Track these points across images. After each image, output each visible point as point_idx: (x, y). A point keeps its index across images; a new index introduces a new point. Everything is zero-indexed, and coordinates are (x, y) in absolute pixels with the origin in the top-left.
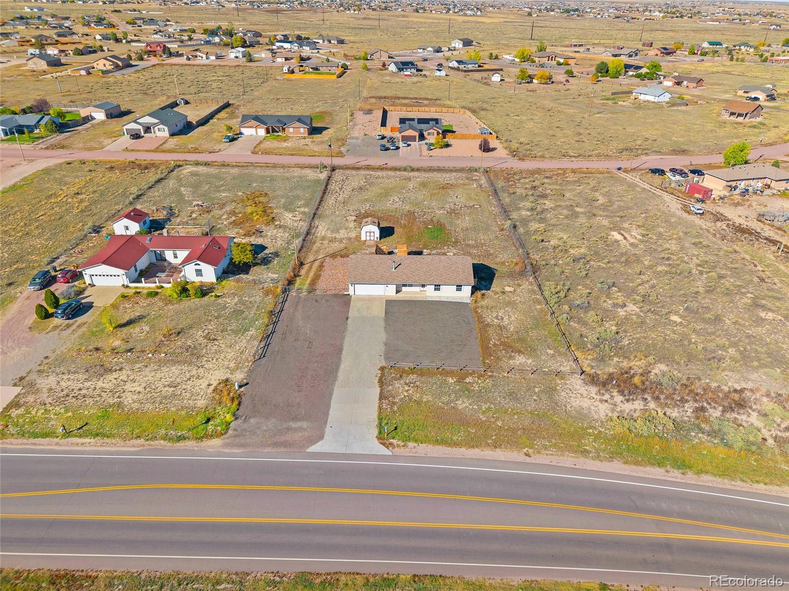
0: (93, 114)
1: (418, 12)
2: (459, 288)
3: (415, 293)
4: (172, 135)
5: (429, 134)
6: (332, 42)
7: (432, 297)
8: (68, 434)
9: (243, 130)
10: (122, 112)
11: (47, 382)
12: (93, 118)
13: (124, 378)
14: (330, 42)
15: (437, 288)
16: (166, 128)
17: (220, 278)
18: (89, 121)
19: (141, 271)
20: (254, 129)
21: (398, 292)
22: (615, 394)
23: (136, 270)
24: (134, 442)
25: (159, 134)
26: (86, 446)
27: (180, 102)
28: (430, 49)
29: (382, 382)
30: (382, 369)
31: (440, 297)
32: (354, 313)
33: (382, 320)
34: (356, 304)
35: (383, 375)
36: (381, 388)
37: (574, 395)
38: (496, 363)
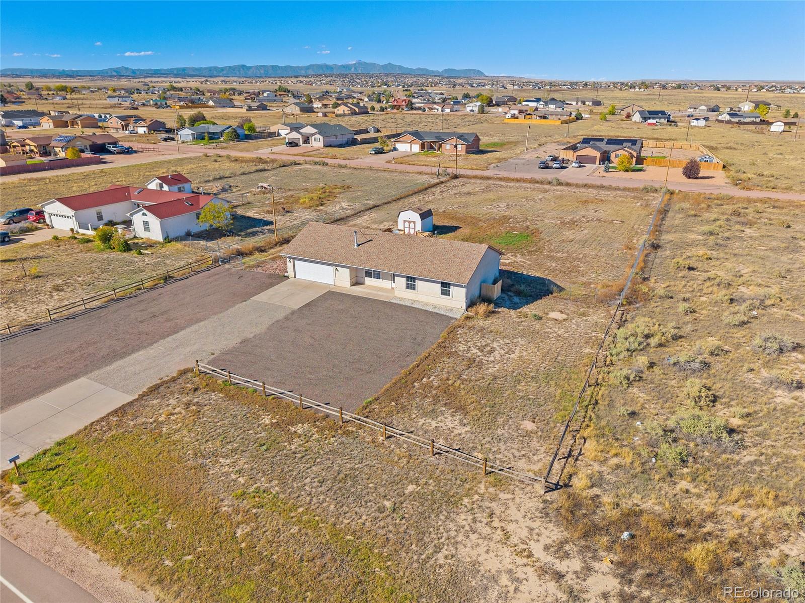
0: (280, 131)
1: (719, 90)
2: (446, 289)
3: (381, 289)
4: (326, 146)
5: (617, 156)
6: (587, 103)
7: (401, 299)
9: (398, 145)
12: (279, 135)
14: (584, 104)
15: (411, 283)
16: (321, 138)
17: (168, 240)
20: (409, 145)
21: (357, 283)
22: (604, 565)
27: (371, 130)
28: (703, 107)
29: (154, 389)
30: (185, 372)
31: (414, 301)
32: (262, 297)
33: (288, 312)
34: (281, 288)
35: (174, 380)
36: (141, 397)
37: (486, 530)
38: (390, 414)
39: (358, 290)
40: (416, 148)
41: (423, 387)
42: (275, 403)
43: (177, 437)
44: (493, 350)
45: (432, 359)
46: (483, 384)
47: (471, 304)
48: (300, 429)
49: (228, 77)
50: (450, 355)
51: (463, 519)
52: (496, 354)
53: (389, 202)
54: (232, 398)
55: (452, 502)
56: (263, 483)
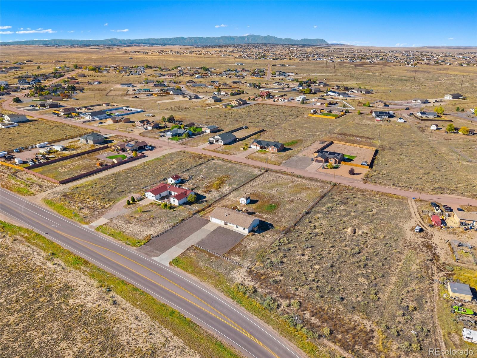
0: (206, 130)
2: (244, 229)
3: (231, 227)
4: (224, 144)
5: (331, 160)
6: (363, 92)
7: (235, 230)
8: (109, 235)
9: (252, 146)
10: (219, 130)
11: (115, 221)
12: (206, 132)
13: (131, 226)
14: (361, 92)
15: (237, 227)
16: (222, 141)
17: (180, 205)
18: (204, 133)
19: (162, 197)
20: (256, 147)
21: (225, 224)
22: (250, 278)
23: (160, 196)
24: (120, 241)
25: (220, 143)
26: (110, 239)
27: (244, 127)
29: (188, 249)
30: (192, 246)
31: (237, 231)
32: (205, 227)
33: (210, 232)
34: (209, 225)
35: (191, 247)
36: (186, 250)
37: (237, 273)
38: (227, 256)
39: (226, 226)
40: (258, 148)
41: (234, 251)
42: (209, 253)
43: (193, 258)
44: (250, 244)
45: (238, 245)
46: (245, 251)
47: (249, 232)
48: (213, 258)
49: (173, 45)
50: (241, 245)
51: (234, 272)
52: (250, 245)
53: (241, 186)
54: (201, 251)
55: (234, 270)
56: (207, 265)
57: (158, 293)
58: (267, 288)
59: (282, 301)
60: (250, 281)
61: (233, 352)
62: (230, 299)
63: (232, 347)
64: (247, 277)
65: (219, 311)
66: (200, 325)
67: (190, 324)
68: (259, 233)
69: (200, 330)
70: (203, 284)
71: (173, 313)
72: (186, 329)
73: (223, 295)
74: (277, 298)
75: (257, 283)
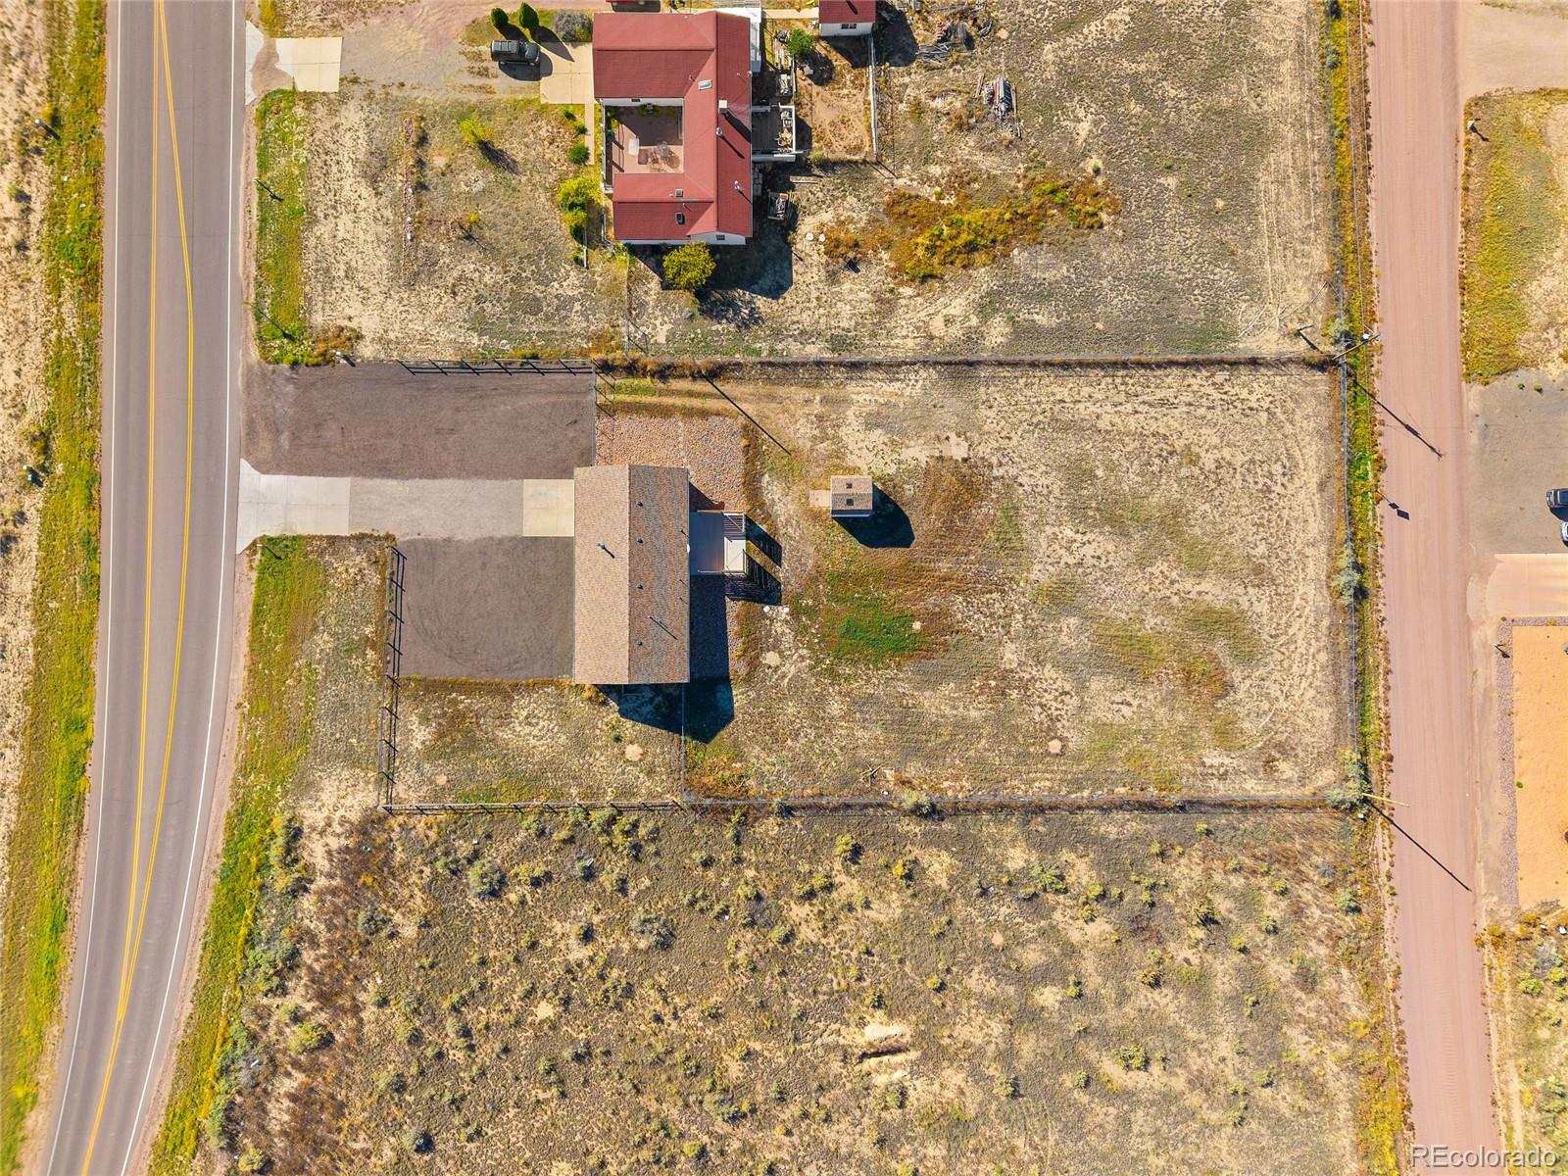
8: (265, 187)
22: (344, 841)
24: (253, 265)
26: (245, 217)
29: (362, 537)
35: (377, 539)
36: (351, 538)
41: (456, 700)
43: (330, 593)
45: (497, 690)
50: (508, 698)
51: (346, 774)
55: (355, 764)
57: (118, 622)
58: (331, 919)
59: (301, 990)
60: (329, 852)
61: (61, 964)
62: (221, 840)
63: (71, 951)
64: (339, 830)
65: (159, 843)
66: (85, 828)
67: (74, 802)
68: (623, 713)
69: (71, 838)
70: (233, 719)
71: (79, 725)
72: (53, 802)
73: (224, 812)
74: (303, 972)
75: (331, 876)
